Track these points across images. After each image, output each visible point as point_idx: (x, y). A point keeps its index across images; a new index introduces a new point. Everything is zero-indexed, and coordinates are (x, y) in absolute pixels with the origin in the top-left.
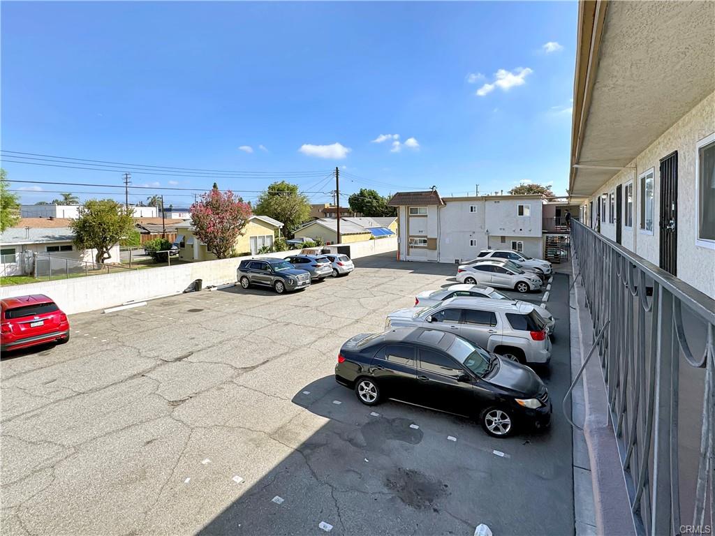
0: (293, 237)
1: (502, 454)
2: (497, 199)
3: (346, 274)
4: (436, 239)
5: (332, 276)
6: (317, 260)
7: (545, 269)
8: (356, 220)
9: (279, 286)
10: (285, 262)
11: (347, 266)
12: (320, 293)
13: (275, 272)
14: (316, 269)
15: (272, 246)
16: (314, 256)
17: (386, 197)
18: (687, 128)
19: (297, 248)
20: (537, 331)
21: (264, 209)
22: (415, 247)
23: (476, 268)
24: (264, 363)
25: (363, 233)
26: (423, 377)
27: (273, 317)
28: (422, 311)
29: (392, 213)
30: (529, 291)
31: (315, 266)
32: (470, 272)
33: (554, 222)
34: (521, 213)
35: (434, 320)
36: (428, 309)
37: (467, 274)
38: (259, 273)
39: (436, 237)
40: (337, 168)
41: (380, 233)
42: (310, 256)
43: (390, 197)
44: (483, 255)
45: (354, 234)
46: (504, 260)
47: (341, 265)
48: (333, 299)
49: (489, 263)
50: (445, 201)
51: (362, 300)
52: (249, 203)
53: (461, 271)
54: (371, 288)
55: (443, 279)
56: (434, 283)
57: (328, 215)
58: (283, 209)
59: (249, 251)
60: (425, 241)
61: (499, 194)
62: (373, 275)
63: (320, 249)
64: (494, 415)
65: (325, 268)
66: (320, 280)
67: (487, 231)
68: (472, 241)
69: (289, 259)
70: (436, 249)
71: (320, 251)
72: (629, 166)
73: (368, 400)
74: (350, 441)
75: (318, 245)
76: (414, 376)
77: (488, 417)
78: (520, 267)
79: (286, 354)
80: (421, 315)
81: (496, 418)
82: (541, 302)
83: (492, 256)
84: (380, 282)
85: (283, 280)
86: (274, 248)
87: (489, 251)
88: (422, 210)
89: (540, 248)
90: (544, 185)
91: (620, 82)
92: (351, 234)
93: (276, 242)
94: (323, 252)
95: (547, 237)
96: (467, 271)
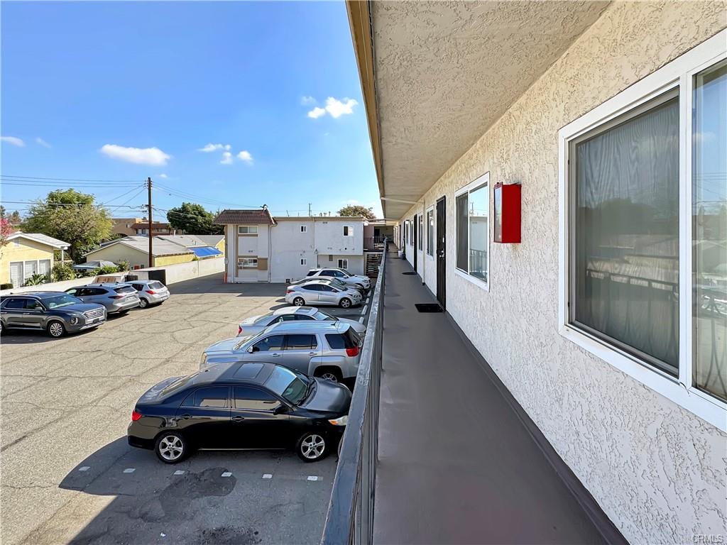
0: (84, 261)
1: (315, 478)
2: (324, 219)
3: (159, 303)
4: (267, 259)
5: (139, 308)
6: (117, 290)
7: (365, 284)
8: (175, 238)
9: (55, 328)
10: (67, 296)
11: (159, 293)
12: (120, 331)
13: (48, 310)
14: (115, 300)
15: (49, 274)
16: (114, 286)
17: (215, 213)
18: (450, 180)
19: (88, 275)
20: (352, 348)
21: (37, 224)
22: (245, 268)
23: (305, 287)
24: (16, 442)
25: (183, 254)
26: (238, 417)
27: (40, 372)
28: (243, 342)
29: (220, 231)
30: (351, 307)
31: (114, 297)
32: (298, 292)
33: (373, 242)
34: (346, 234)
35: (256, 349)
36: (252, 337)
37: (297, 294)
38: (22, 313)
39: (267, 257)
40: (149, 178)
41: (205, 253)
42: (106, 285)
43: (218, 212)
44: (311, 274)
45: (172, 255)
46: (331, 278)
47: (151, 293)
48: (138, 336)
49: (317, 282)
50: (276, 220)
51: (176, 334)
52: (16, 214)
53: (290, 291)
54: (189, 318)
55: (272, 301)
56: (264, 305)
57: (140, 231)
58: (72, 225)
59: (9, 282)
60: (255, 261)
61: (327, 216)
62: (192, 302)
63: (123, 275)
64: (309, 440)
65: (128, 298)
66: (123, 313)
67: (316, 250)
68: (302, 260)
69: (75, 291)
70: (267, 269)
71: (123, 277)
72: (420, 201)
73: (172, 457)
74: (143, 516)
75: (122, 269)
76: (228, 419)
77: (304, 444)
78: (344, 284)
79: (56, 421)
80: (242, 346)
81: (312, 443)
82: (360, 316)
83: (320, 275)
84: (201, 310)
85: (62, 320)
86: (52, 276)
87: (318, 270)
88: (253, 229)
89: (361, 265)
90: (366, 207)
91: (399, 140)
92: (168, 255)
93: (55, 268)
94: (128, 278)
95: (368, 255)
96: (295, 291)
